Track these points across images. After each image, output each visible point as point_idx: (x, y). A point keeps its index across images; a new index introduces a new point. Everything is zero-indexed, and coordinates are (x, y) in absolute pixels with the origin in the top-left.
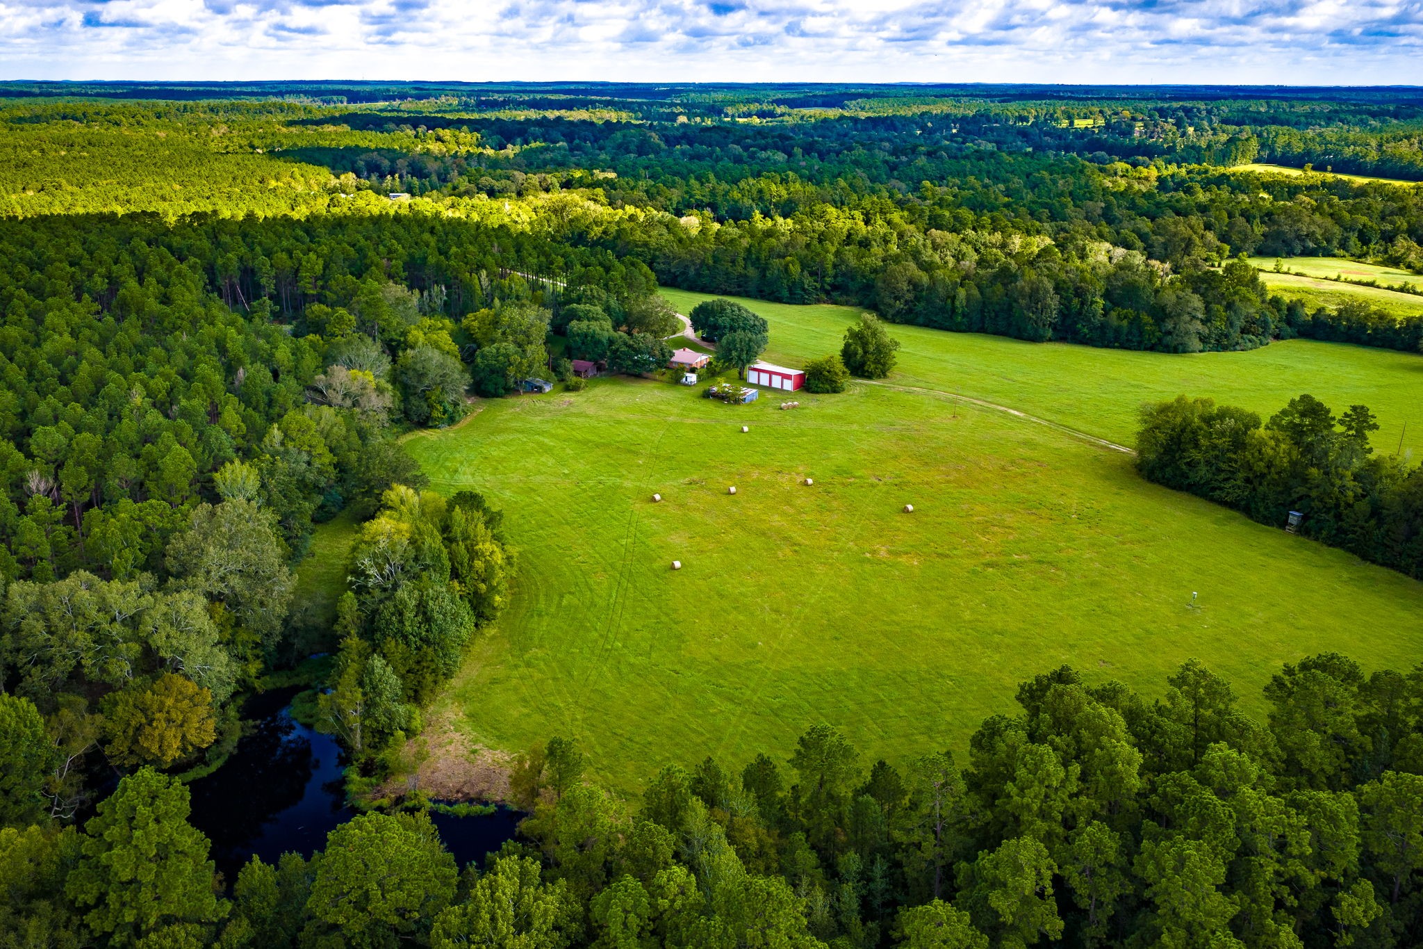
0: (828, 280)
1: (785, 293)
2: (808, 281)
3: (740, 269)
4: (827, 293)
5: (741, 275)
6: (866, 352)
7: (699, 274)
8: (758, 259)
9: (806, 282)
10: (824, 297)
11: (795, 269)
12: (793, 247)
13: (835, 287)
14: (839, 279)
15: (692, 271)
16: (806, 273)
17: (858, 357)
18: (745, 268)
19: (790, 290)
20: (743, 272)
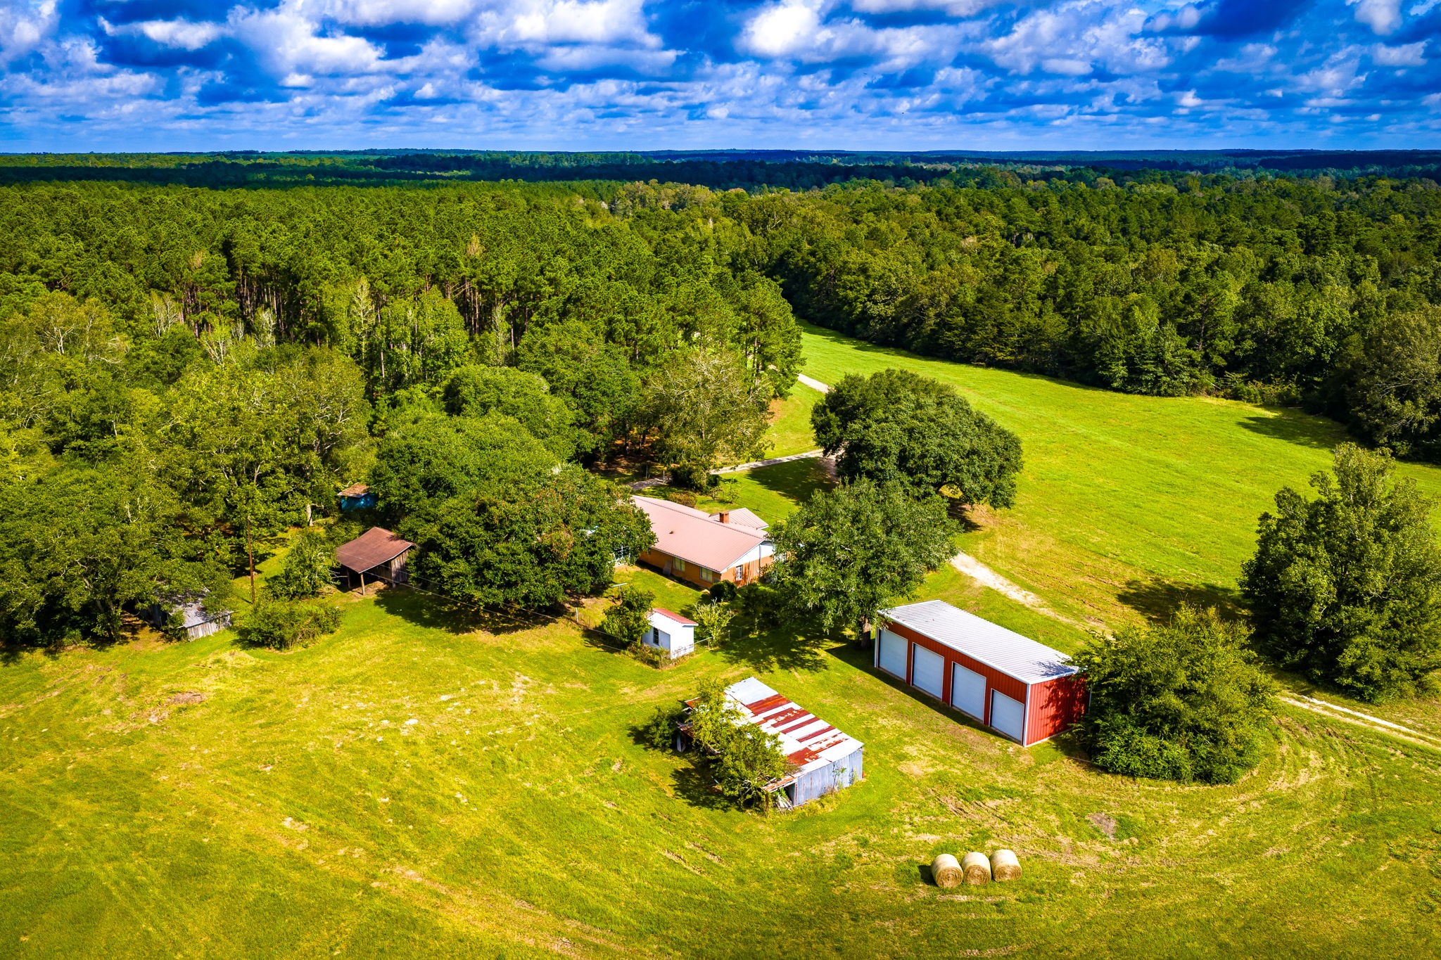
0: (1221, 344)
1: (1121, 370)
2: (1173, 345)
3: (1028, 317)
4: (1218, 372)
5: (1029, 329)
6: (1348, 594)
7: (943, 325)
8: (1069, 297)
9: (1169, 345)
10: (1210, 380)
11: (1147, 318)
12: (1149, 277)
13: (1234, 363)
14: (1248, 344)
15: (931, 322)
16: (1170, 327)
17: (1317, 612)
18: (1040, 315)
19: (1130, 363)
20: (1034, 321)
